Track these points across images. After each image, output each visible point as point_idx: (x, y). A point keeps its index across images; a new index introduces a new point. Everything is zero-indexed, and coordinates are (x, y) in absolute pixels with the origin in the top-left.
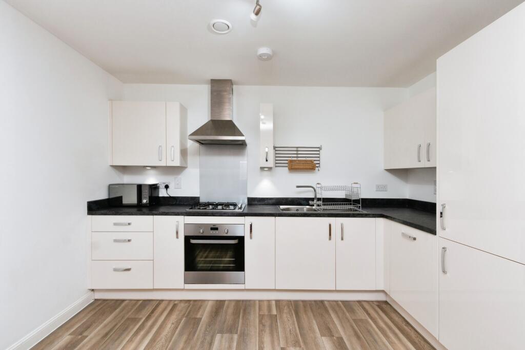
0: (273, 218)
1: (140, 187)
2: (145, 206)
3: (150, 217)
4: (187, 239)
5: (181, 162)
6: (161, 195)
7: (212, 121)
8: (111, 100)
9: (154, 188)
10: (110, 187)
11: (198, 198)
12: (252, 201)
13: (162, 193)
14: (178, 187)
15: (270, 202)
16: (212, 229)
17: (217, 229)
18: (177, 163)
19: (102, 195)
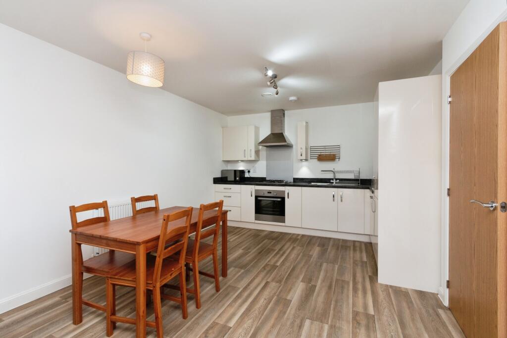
0: (300, 188)
1: (235, 171)
2: (238, 181)
3: (239, 186)
4: (256, 197)
5: (255, 158)
6: (246, 176)
7: (272, 134)
8: (223, 127)
9: (242, 172)
10: (223, 172)
11: (265, 178)
12: (295, 180)
13: (247, 175)
14: (255, 172)
15: (307, 181)
16: (268, 193)
17: (270, 193)
18: (253, 158)
19: (219, 175)
